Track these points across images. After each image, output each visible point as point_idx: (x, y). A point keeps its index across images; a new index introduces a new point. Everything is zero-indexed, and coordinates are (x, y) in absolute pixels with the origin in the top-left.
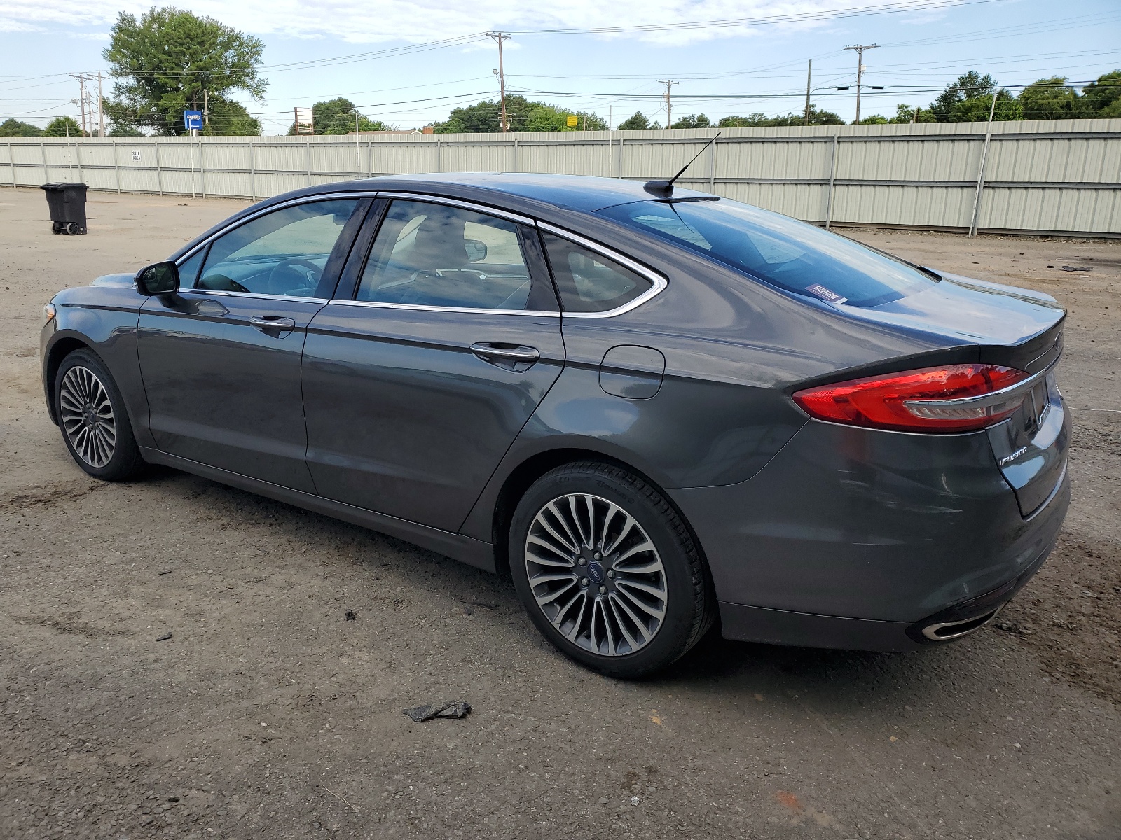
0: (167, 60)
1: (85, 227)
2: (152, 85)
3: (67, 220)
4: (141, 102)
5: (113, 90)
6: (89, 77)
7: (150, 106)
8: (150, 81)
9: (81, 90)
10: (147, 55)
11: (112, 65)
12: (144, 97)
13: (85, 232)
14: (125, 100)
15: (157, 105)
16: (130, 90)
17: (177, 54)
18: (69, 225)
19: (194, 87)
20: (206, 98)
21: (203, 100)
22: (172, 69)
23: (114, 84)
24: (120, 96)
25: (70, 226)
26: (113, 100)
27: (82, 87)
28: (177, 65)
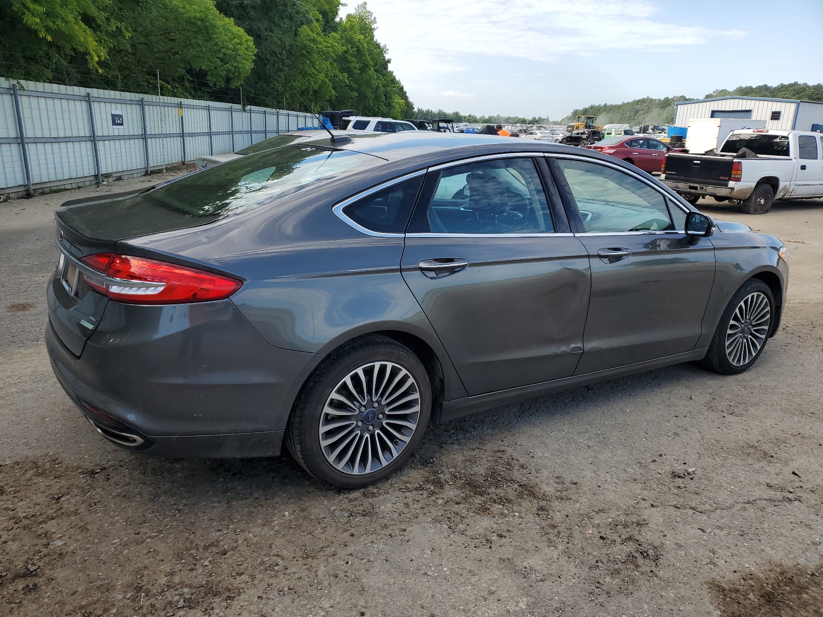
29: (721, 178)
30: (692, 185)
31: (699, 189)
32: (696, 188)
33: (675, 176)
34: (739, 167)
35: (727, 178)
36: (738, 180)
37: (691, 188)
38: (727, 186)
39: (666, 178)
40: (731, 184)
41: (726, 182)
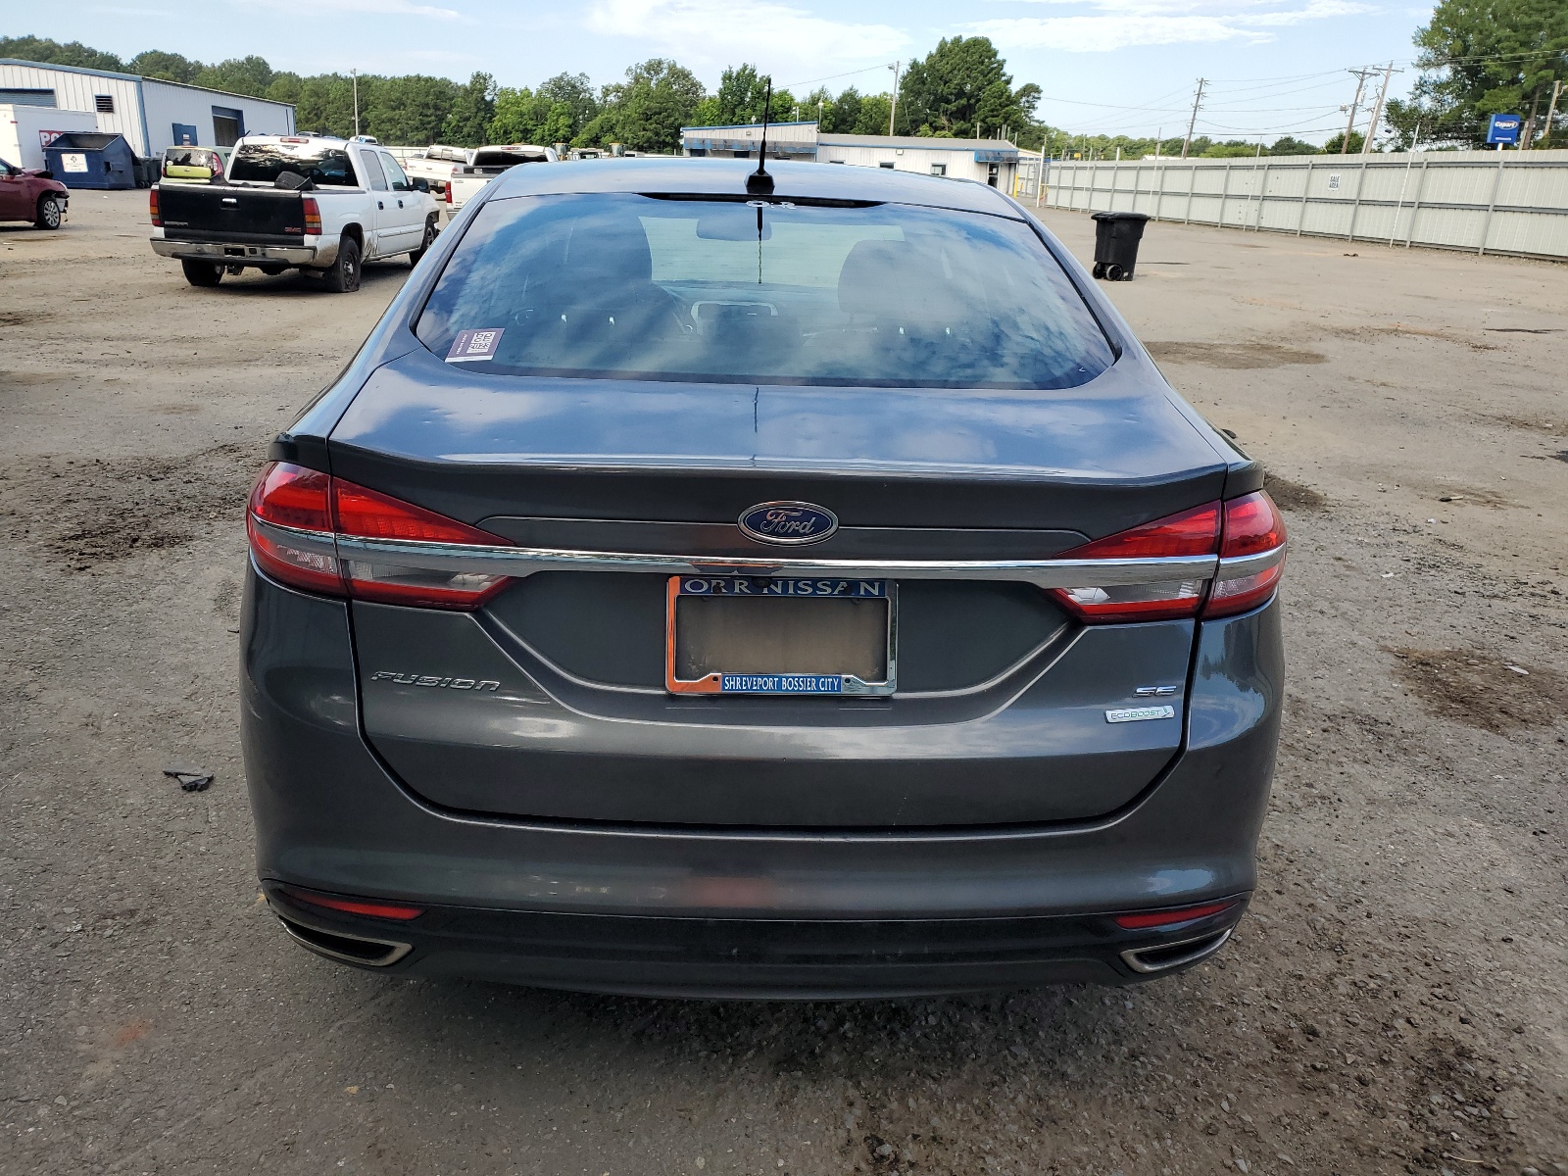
0: (1508, 38)
1: (1131, 271)
2: (1475, 80)
3: (1110, 261)
4: (1451, 102)
5: (1412, 89)
6: (1375, 72)
7: (1460, 109)
8: (1473, 72)
9: (1359, 90)
10: (1481, 32)
11: (1421, 51)
12: (1458, 97)
13: (1129, 278)
14: (1427, 103)
15: (1473, 108)
16: (1440, 87)
17: (1527, 27)
18: (1110, 268)
19: (1542, 78)
20: (1556, 95)
21: (1550, 96)
22: (1513, 50)
23: (1417, 79)
24: (1420, 96)
25: (1112, 269)
26: (1408, 103)
27: (1360, 87)
28: (1523, 44)
29: (288, 229)
30: (230, 245)
31: (247, 252)
32: (241, 252)
33: (189, 231)
34: (312, 208)
35: (298, 230)
36: (318, 232)
37: (227, 251)
38: (303, 244)
39: (167, 235)
40: (309, 240)
41: (299, 238)
